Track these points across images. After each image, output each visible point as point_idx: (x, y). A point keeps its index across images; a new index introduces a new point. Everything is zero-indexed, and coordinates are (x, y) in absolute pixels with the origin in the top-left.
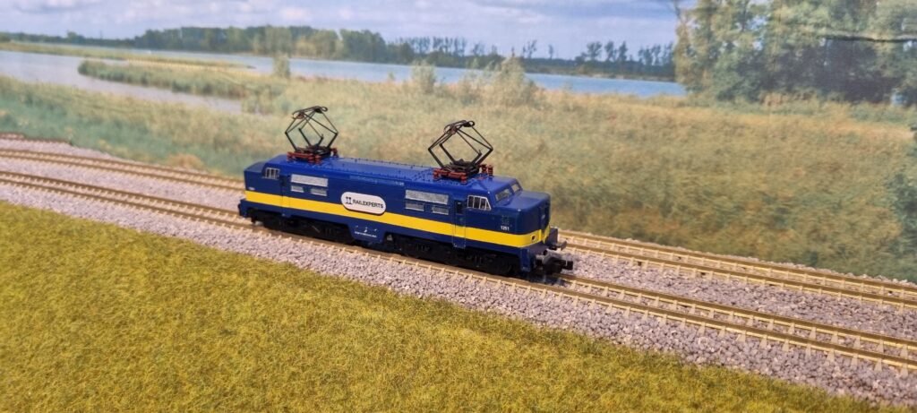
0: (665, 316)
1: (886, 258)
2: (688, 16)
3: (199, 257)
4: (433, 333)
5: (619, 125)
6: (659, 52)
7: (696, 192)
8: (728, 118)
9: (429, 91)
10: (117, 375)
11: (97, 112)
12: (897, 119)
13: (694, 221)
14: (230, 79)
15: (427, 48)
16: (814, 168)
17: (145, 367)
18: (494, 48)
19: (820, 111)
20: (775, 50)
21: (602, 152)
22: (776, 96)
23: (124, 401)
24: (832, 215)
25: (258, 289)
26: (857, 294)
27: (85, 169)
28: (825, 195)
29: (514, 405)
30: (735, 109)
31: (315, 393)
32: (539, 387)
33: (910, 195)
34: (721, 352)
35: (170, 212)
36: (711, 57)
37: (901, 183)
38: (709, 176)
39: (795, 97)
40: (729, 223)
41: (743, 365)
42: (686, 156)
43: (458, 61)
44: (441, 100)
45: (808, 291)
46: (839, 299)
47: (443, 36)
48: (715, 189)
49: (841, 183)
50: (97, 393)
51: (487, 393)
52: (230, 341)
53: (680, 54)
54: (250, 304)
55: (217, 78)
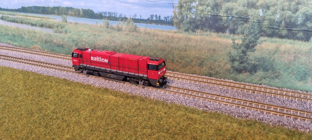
1: (228, 74)
2: (176, 9)
3: (38, 77)
4: (103, 97)
5: (160, 38)
6: (169, 18)
7: (180, 57)
8: (188, 36)
9: (108, 27)
10: (15, 111)
11: (7, 32)
12: (228, 37)
13: (180, 65)
14: (49, 23)
15: (107, 15)
16: (209, 50)
17: (23, 109)
18: (125, 15)
19: (210, 35)
20: (198, 18)
21: (156, 45)
22: (199, 31)
23: (17, 119)
24: (214, 63)
25: (55, 86)
27: (4, 50)
28: (212, 57)
30: (189, 34)
33: (232, 57)
34: (175, 100)
35: (30, 64)
36: (182, 20)
37: (230, 54)
38: (183, 52)
39: (204, 31)
40: (189, 65)
41: (179, 103)
42: (177, 46)
43: (115, 19)
44: (111, 30)
45: (204, 84)
46: (211, 85)
47: (111, 12)
48: (185, 56)
49: (216, 54)
50: (9, 117)
51: (115, 112)
52: (47, 101)
53: (174, 18)
54: (53, 90)
55: (44, 22)
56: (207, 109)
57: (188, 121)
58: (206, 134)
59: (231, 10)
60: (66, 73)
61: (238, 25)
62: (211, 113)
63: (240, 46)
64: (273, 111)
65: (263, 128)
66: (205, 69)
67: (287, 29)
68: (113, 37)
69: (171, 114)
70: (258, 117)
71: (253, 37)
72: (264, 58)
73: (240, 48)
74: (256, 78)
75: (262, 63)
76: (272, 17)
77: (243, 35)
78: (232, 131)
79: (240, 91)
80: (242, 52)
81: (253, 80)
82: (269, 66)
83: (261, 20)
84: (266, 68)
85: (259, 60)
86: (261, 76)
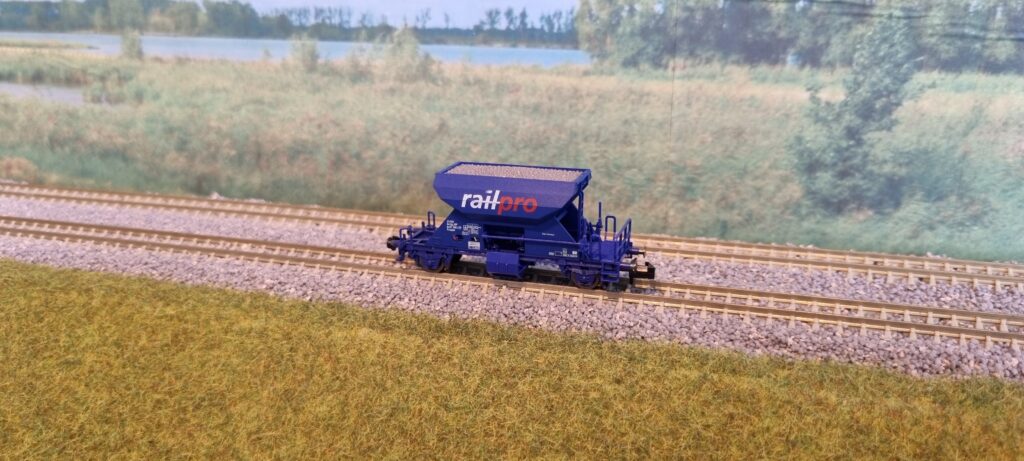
0: (581, 295)
1: (790, 221)
3: (25, 277)
4: (327, 336)
5: (523, 99)
6: (559, 18)
7: (606, 166)
8: (634, 85)
9: (312, 69)
12: (793, 80)
14: (66, 63)
15: (308, 20)
16: (719, 134)
18: (383, 17)
19: (722, 75)
20: (677, 13)
21: (507, 128)
22: (679, 61)
24: (738, 181)
25: (107, 308)
26: (768, 259)
28: (731, 161)
29: (425, 405)
30: (641, 76)
31: (188, 421)
32: (451, 383)
33: (809, 156)
34: (641, 326)
36: (614, 22)
37: (800, 144)
38: (618, 149)
39: (697, 61)
40: (641, 197)
41: (663, 336)
42: (594, 126)
43: (343, 33)
44: (326, 79)
45: (722, 261)
46: (750, 266)
47: (325, 6)
48: (625, 161)
49: (744, 148)
52: (73, 372)
53: (583, 19)
54: (96, 327)
60: (147, 252)
61: (832, 32)
62: (807, 367)
63: (837, 110)
66: (702, 209)
67: (1012, 36)
71: (888, 73)
72: (930, 149)
73: (838, 117)
74: (897, 227)
75: (923, 169)
77: (849, 70)
79: (870, 278)
80: (845, 132)
81: (886, 236)
82: (948, 181)
83: (918, 9)
84: (936, 188)
85: (910, 158)
86: (916, 220)
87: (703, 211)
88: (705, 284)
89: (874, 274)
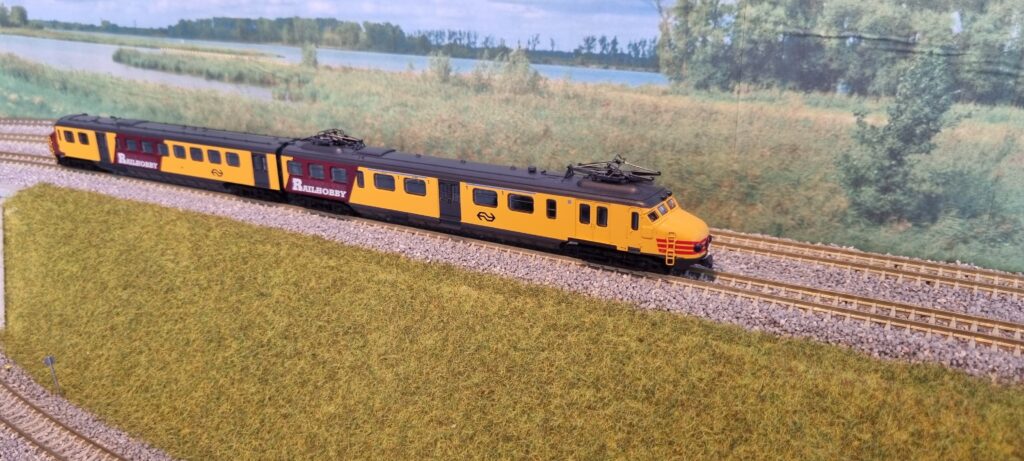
1: (837, 228)
2: (669, 16)
3: (237, 231)
4: (438, 290)
5: (613, 112)
6: (644, 45)
7: (680, 171)
8: (705, 105)
9: (445, 80)
10: (167, 333)
11: (132, 99)
12: (842, 106)
14: (261, 68)
15: (443, 40)
16: (777, 149)
17: (192, 326)
18: (503, 41)
19: (780, 99)
20: (742, 44)
21: (599, 136)
22: (743, 86)
23: (174, 355)
24: (792, 190)
25: (290, 258)
28: (787, 173)
30: (711, 97)
33: (855, 172)
34: (669, 301)
36: (689, 51)
37: (847, 161)
38: (690, 157)
39: (759, 87)
40: (708, 199)
41: (684, 310)
42: (670, 138)
43: (470, 52)
44: (456, 88)
46: (782, 261)
47: (457, 30)
48: (695, 168)
49: (798, 162)
50: (150, 349)
52: (265, 302)
53: (663, 47)
54: (282, 270)
55: (248, 66)
56: (777, 329)
57: (717, 365)
58: (777, 406)
59: (854, 17)
61: (878, 65)
62: (789, 343)
63: (882, 133)
64: (999, 339)
65: (966, 390)
66: (761, 212)
68: (460, 112)
69: (659, 343)
70: (949, 356)
71: (928, 103)
72: (966, 169)
73: (882, 140)
74: (934, 239)
75: (958, 189)
76: (994, 37)
77: (893, 99)
78: (862, 396)
79: (883, 278)
80: (888, 153)
81: (923, 246)
82: (981, 202)
83: (957, 47)
84: (970, 207)
85: (947, 179)
86: (951, 234)
87: (761, 214)
88: (736, 273)
89: (887, 275)
